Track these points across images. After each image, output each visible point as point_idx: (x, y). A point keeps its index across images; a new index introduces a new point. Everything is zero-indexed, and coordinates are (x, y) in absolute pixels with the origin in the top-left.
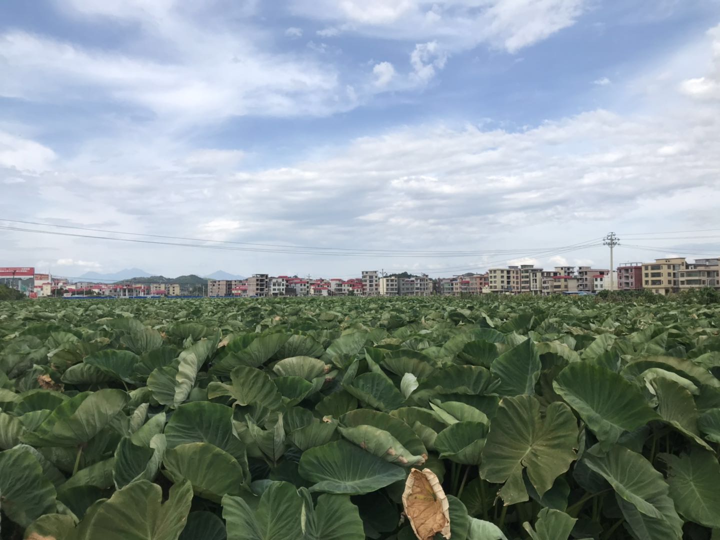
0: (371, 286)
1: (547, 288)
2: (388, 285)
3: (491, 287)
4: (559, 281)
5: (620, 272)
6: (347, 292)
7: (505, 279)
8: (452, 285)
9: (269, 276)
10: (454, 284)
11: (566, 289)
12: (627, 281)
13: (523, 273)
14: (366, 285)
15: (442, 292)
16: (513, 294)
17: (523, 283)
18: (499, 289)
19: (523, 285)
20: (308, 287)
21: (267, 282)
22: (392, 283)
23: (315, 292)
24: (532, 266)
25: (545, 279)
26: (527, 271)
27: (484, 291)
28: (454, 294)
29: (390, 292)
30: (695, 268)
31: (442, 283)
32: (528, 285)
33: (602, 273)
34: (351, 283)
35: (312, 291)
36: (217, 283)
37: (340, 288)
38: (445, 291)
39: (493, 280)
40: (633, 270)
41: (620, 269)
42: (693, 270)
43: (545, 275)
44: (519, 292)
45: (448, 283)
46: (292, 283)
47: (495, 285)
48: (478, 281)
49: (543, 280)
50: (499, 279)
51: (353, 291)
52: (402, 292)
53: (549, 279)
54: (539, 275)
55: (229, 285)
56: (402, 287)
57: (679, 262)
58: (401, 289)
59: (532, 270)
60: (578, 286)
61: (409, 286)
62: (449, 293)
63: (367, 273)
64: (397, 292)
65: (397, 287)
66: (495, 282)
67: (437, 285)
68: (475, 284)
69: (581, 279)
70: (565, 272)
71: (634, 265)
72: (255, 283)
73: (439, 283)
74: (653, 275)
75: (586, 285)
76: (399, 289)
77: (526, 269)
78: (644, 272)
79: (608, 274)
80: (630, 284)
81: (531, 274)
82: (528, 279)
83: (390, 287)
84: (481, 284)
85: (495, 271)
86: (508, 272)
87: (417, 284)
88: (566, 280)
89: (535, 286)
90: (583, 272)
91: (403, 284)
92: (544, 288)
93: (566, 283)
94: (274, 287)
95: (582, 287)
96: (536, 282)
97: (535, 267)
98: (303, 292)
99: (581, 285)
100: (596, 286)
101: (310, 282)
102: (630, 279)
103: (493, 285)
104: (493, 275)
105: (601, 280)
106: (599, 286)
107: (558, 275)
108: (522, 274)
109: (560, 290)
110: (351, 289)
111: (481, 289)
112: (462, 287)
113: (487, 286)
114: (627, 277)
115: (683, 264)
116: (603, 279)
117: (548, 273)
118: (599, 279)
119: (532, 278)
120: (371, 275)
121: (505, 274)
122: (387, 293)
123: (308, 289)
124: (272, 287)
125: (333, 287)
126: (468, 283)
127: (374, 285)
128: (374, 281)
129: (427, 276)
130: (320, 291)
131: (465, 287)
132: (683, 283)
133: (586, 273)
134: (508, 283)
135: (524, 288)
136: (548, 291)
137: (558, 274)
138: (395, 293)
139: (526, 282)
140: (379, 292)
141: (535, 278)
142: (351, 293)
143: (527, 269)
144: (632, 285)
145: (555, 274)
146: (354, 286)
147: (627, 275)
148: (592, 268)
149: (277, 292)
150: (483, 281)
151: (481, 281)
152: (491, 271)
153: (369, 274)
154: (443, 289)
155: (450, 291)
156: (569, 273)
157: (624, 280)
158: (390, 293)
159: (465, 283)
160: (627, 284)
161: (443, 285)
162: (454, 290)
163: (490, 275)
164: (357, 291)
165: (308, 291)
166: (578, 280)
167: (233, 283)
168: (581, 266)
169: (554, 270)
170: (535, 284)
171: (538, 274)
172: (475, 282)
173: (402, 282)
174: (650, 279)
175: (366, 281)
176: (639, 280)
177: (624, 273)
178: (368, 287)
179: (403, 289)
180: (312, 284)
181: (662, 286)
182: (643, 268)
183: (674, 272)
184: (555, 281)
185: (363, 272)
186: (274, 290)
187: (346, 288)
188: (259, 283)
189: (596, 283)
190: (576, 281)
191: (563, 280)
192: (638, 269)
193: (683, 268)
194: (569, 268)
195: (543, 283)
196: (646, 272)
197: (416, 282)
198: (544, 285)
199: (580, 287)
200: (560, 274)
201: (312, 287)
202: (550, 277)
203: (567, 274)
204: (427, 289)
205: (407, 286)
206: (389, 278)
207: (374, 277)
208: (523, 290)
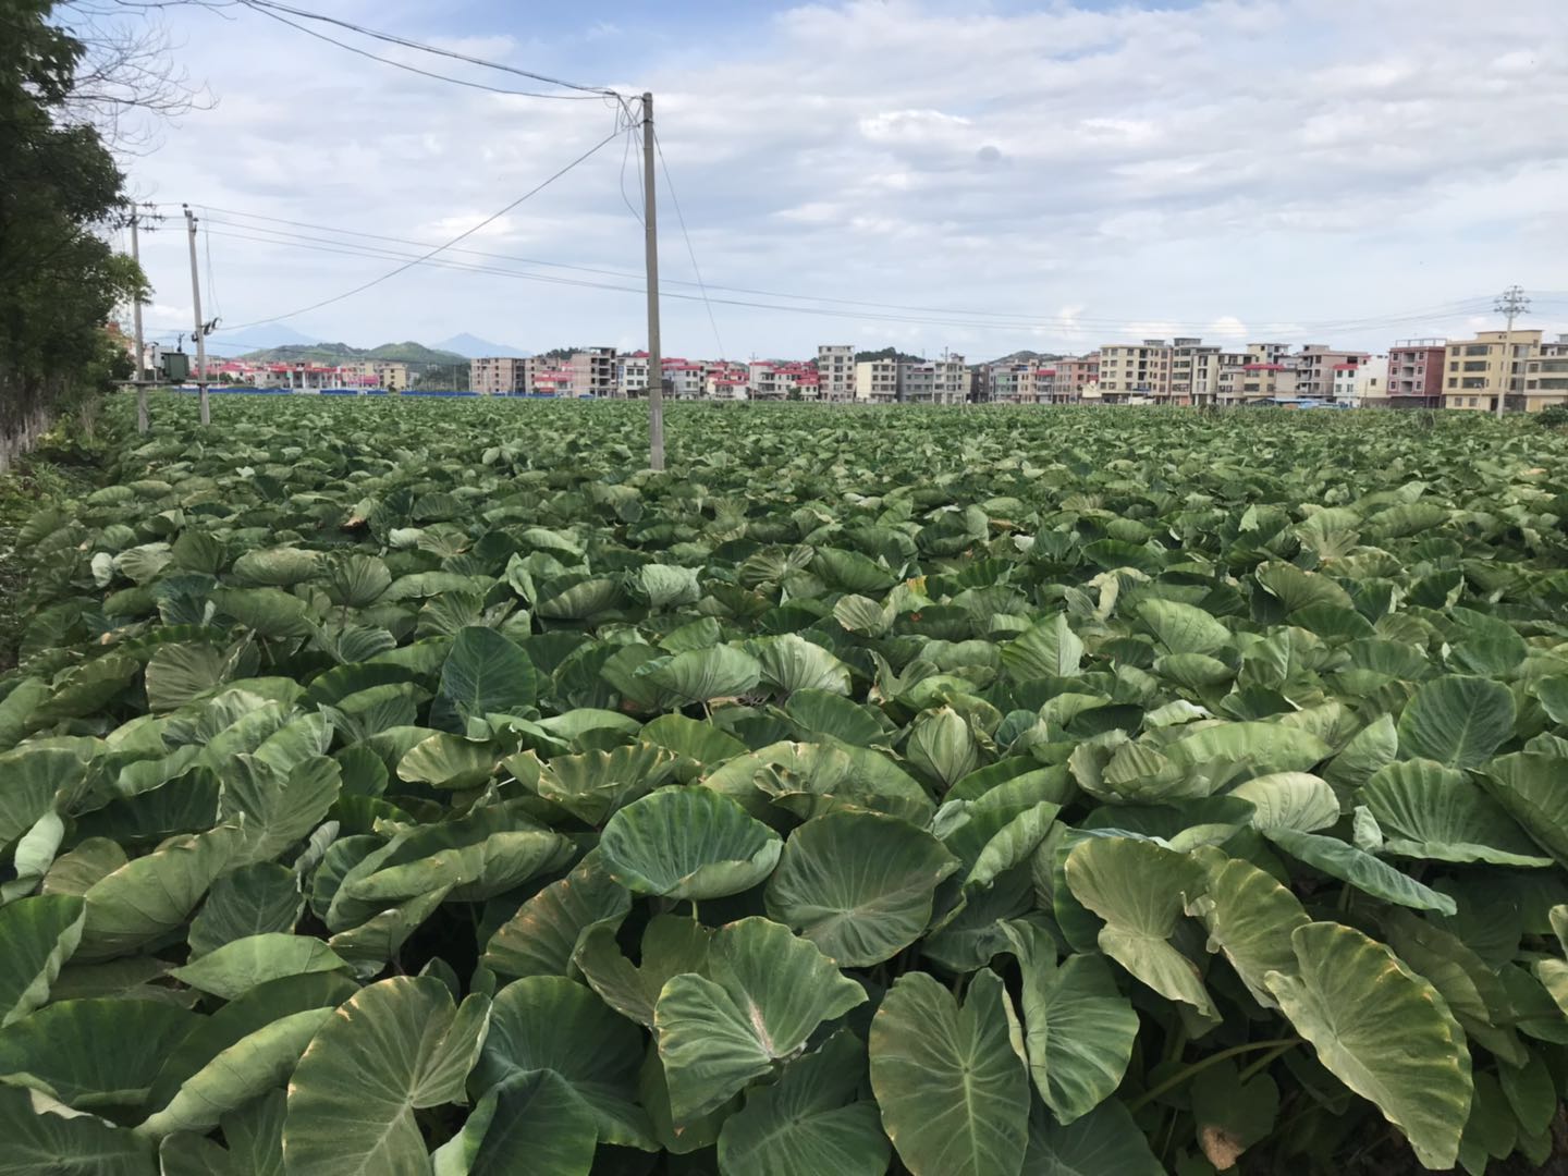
0: (837, 379)
1: (1230, 389)
2: (875, 378)
3: (1103, 385)
4: (1257, 376)
5: (1395, 358)
6: (787, 393)
7: (1135, 369)
8: (1015, 378)
9: (619, 353)
10: (1020, 378)
11: (1270, 394)
12: (1409, 379)
13: (1177, 354)
14: (827, 377)
15: (991, 394)
16: (1150, 402)
17: (1176, 378)
18: (1120, 388)
19: (1175, 382)
20: (702, 379)
21: (613, 364)
22: (885, 373)
23: (717, 390)
24: (1199, 340)
25: (1225, 370)
26: (1187, 352)
27: (1086, 394)
28: (1018, 401)
29: (880, 392)
30: (1559, 353)
31: (991, 374)
32: (1187, 382)
33: (1352, 360)
34: (793, 370)
35: (711, 388)
36: (493, 364)
37: (770, 382)
38: (999, 392)
39: (1109, 369)
40: (1426, 356)
41: (1395, 353)
42: (1556, 357)
43: (1226, 361)
44: (1165, 398)
45: (1007, 374)
46: (667, 369)
47: (1112, 380)
48: (1076, 371)
49: (1221, 372)
50: (1122, 368)
51: (799, 389)
52: (906, 393)
53: (1234, 370)
54: (1213, 360)
55: (519, 368)
56: (906, 381)
57: (1529, 339)
58: (905, 388)
59: (1199, 350)
60: (1298, 387)
61: (922, 381)
62: (1009, 396)
63: (829, 349)
64: (894, 393)
65: (894, 383)
66: (1113, 374)
67: (981, 380)
68: (1066, 380)
69: (1305, 372)
70: (1269, 355)
71: (1428, 344)
72: (589, 368)
73: (985, 375)
74: (1469, 367)
75: (1317, 385)
76: (899, 387)
77: (1187, 346)
78: (1449, 359)
79: (1365, 362)
80: (1415, 385)
81: (1196, 358)
82: (1187, 370)
83: (880, 382)
84: (1080, 377)
85: (1114, 350)
86: (1143, 353)
87: (939, 376)
88: (1271, 373)
89: (1203, 385)
90: (1312, 357)
91: (909, 377)
92: (1222, 390)
93: (1270, 380)
94: (631, 378)
95: (1306, 389)
96: (1205, 376)
97: (1204, 344)
98: (692, 389)
99: (1304, 385)
100: (1339, 386)
101: (706, 368)
102: (1416, 374)
103: (1108, 380)
104: (1109, 358)
105: (1351, 374)
106: (1344, 388)
107: (1253, 362)
108: (1176, 359)
109: (1258, 394)
110: (794, 385)
111: (1080, 388)
112: (1039, 383)
113: (1093, 382)
114: (1410, 370)
115: (1535, 344)
116: (1356, 372)
117: (1233, 357)
118: (1346, 373)
119: (1196, 367)
120: (839, 354)
121: (1136, 358)
122: (873, 396)
123: (702, 384)
124: (626, 378)
125: (756, 379)
126: (1051, 375)
127: (845, 378)
128: (845, 369)
129: (961, 359)
130: (729, 389)
131: (1046, 384)
132: (1532, 384)
133: (1319, 359)
134: (1141, 376)
135: (1176, 388)
136: (1231, 395)
137: (1254, 359)
138: (890, 396)
139: (1185, 376)
140: (855, 394)
141: (1203, 367)
142: (795, 395)
143: (1184, 347)
144: (1418, 386)
145: (1247, 359)
146: (799, 378)
147: (1411, 365)
148: (1331, 349)
149: (635, 387)
150: (1084, 372)
151: (1081, 372)
152: (1105, 350)
153: (835, 353)
154: (995, 388)
155: (1010, 392)
156: (1276, 358)
157: (1401, 376)
158: (880, 395)
159: (1045, 377)
160: (1409, 384)
161: (994, 379)
162: (1019, 391)
163: (1102, 358)
164: (808, 389)
165: (702, 388)
166: (1299, 373)
167: (528, 365)
168: (1307, 343)
169: (1244, 351)
170: (1202, 380)
171: (1210, 357)
172: (1068, 373)
173: (906, 372)
174: (1461, 374)
175: (827, 368)
176: (1435, 377)
177: (1404, 362)
178: (831, 382)
179: (909, 386)
180: (710, 373)
181: (1486, 390)
182: (1449, 351)
183: (1516, 360)
184: (1248, 375)
185: (820, 349)
186: (630, 383)
187: (783, 383)
188: (597, 366)
189: (1337, 381)
190: (1294, 375)
191: (1264, 373)
192: (1438, 353)
193: (1535, 354)
194: (1277, 348)
195: (1222, 379)
196: (1455, 359)
197: (936, 372)
198: (1221, 383)
199: (1302, 389)
200: (1257, 359)
201: (712, 380)
202: (1235, 365)
203: (1272, 360)
204: (960, 387)
205: (918, 382)
206: (878, 362)
207: (845, 359)
208: (1173, 393)
